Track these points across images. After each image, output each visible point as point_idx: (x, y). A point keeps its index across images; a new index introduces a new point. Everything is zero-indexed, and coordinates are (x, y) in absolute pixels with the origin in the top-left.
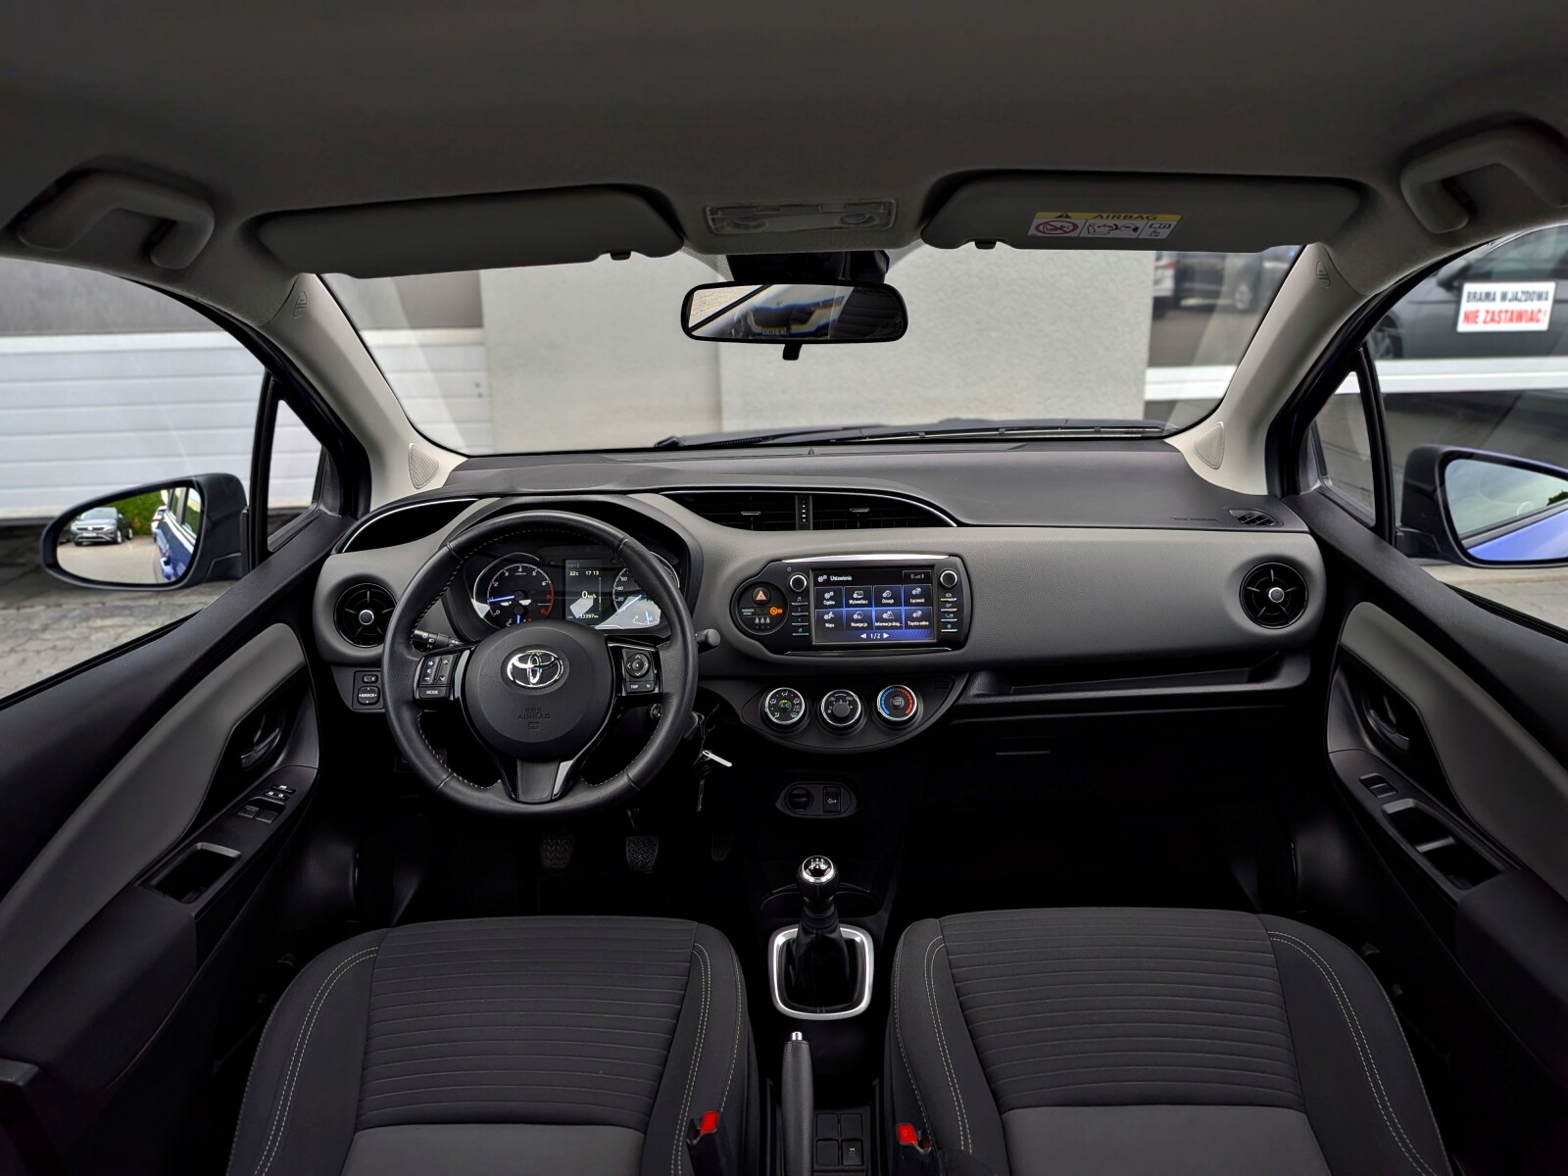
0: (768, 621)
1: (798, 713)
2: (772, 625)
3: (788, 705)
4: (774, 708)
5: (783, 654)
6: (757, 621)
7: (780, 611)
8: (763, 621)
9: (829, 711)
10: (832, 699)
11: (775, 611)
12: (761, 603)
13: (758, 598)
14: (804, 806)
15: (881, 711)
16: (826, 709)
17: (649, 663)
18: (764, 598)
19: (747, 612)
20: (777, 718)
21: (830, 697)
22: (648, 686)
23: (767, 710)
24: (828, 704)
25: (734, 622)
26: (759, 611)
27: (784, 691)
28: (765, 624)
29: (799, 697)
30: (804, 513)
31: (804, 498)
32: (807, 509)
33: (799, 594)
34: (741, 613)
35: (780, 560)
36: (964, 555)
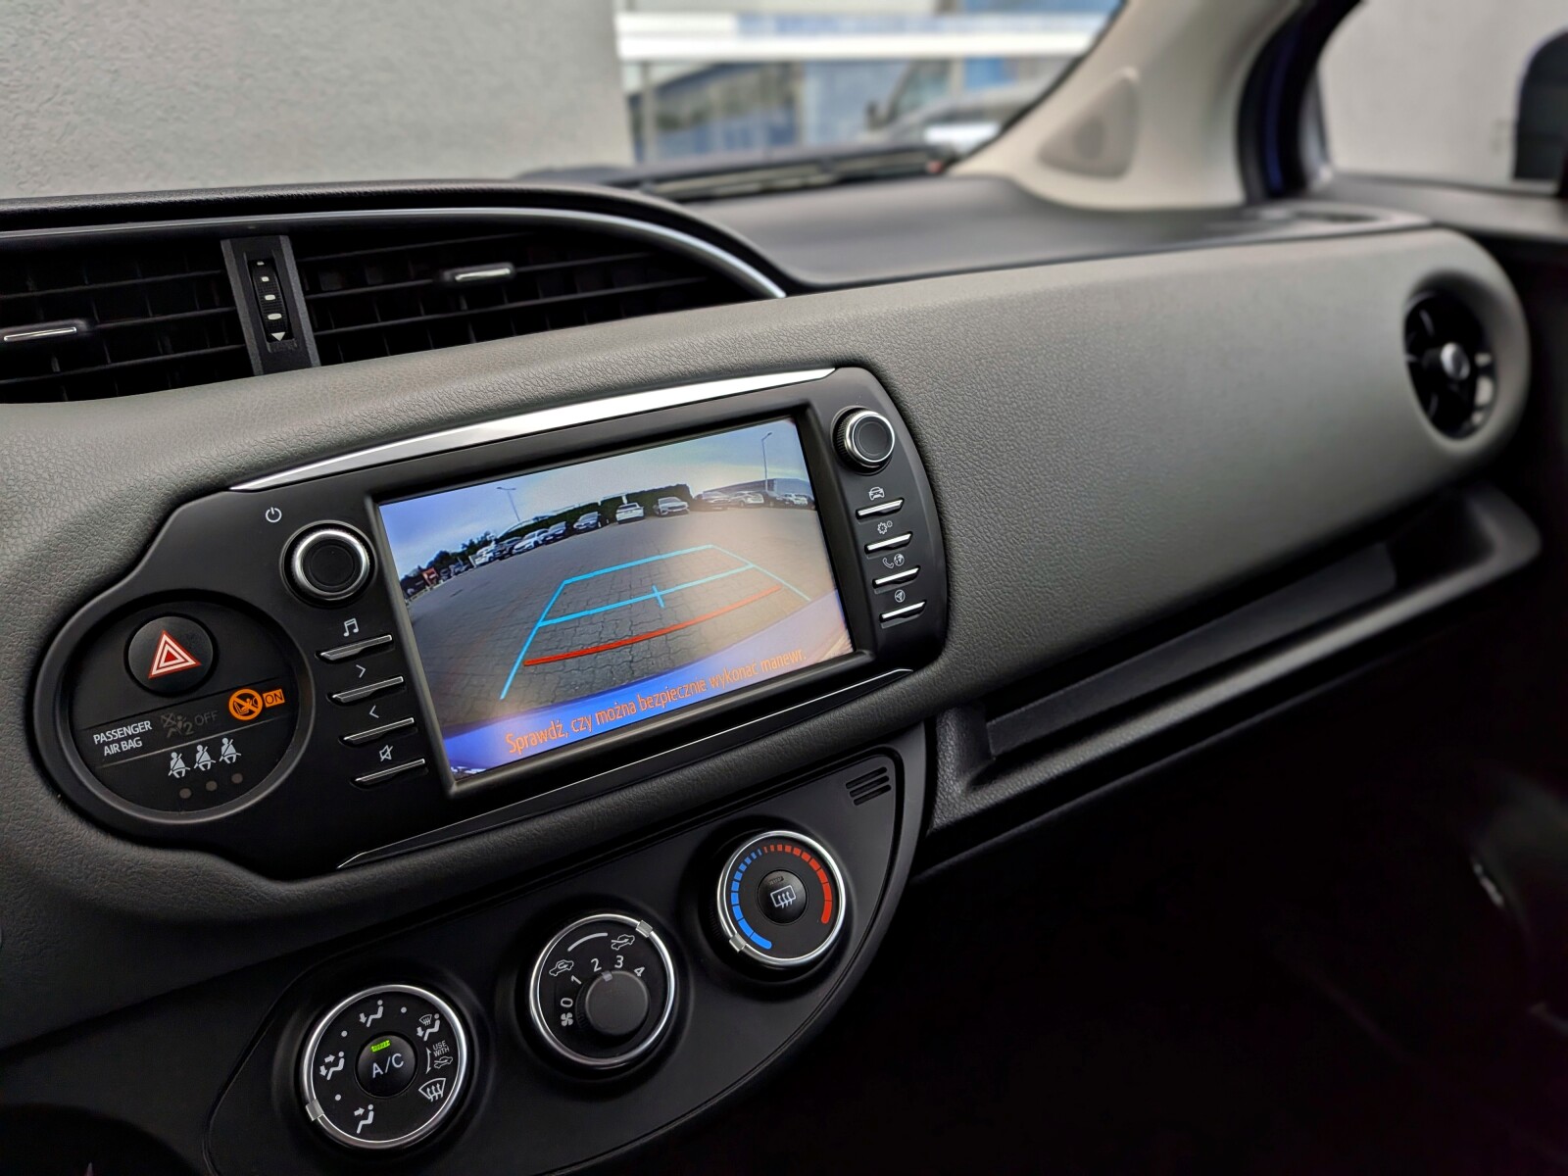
0: (229, 751)
1: (450, 1072)
2: (253, 767)
3: (402, 1059)
4: (343, 1093)
5: (333, 870)
6: (177, 765)
7: (275, 698)
8: (203, 758)
9: (567, 1020)
10: (562, 966)
11: (246, 706)
12: (175, 686)
13: (160, 667)
15: (738, 944)
16: (553, 1015)
18: (184, 660)
19: (120, 740)
20: (367, 1132)
21: (550, 963)
23: (316, 1112)
24: (554, 990)
25: (68, 803)
26: (174, 722)
27: (368, 1005)
28: (219, 769)
29: (433, 1009)
30: (272, 307)
31: (259, 247)
32: (281, 288)
33: (344, 608)
34: (91, 757)
35: (220, 485)
36: (878, 357)
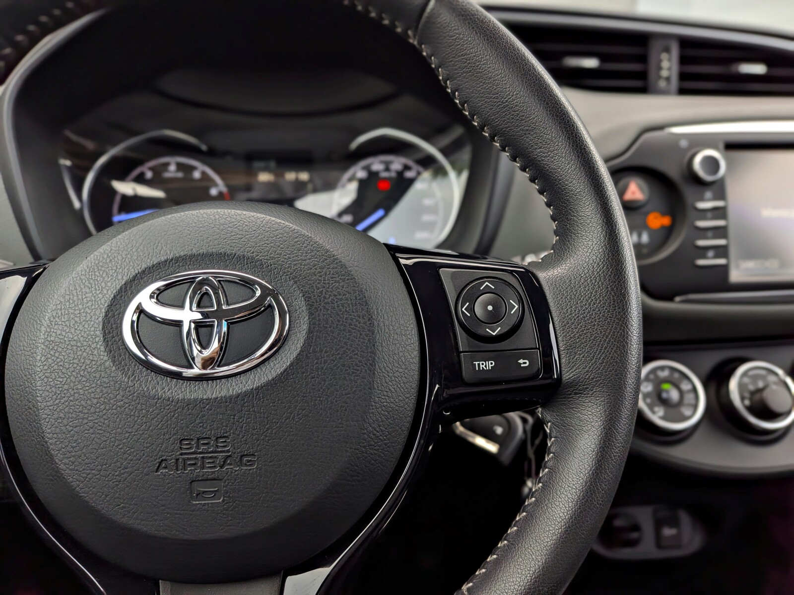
0: (645, 238)
3: (675, 392)
4: (652, 400)
5: (670, 298)
7: (667, 220)
9: (747, 402)
10: (745, 380)
11: (655, 222)
12: (632, 207)
13: (628, 196)
14: (633, 543)
16: (742, 397)
17: (520, 301)
18: (637, 196)
20: (661, 419)
21: (742, 375)
22: (524, 363)
24: (741, 389)
27: (662, 368)
29: (690, 379)
30: (663, 69)
31: (663, 44)
32: (669, 60)
33: (708, 186)
35: (660, 127)
